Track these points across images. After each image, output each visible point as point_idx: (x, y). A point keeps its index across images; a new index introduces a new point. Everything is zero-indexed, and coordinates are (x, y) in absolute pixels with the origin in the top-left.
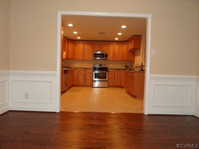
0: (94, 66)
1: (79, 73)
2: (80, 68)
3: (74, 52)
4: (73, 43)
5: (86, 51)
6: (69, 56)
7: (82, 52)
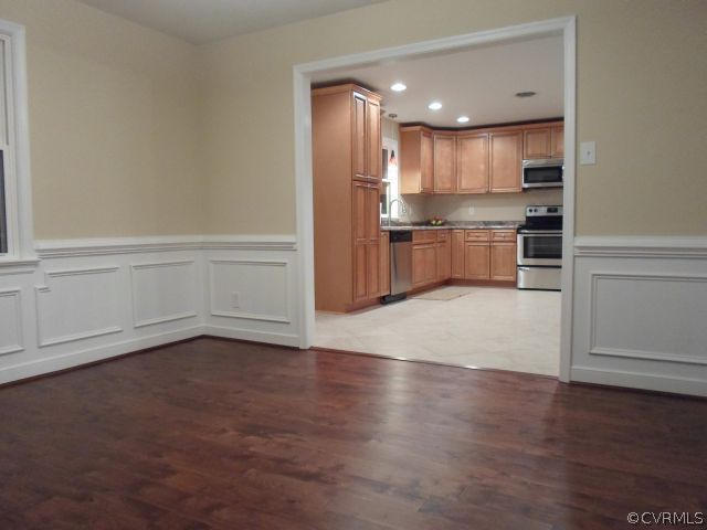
0: (528, 214)
1: (470, 239)
4: (452, 139)
6: (439, 185)
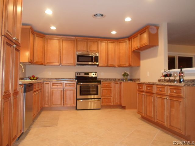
0: (77, 76)
1: (54, 87)
2: (54, 79)
3: (44, 52)
4: (43, 38)
5: (64, 52)
6: (36, 59)
7: (57, 53)
